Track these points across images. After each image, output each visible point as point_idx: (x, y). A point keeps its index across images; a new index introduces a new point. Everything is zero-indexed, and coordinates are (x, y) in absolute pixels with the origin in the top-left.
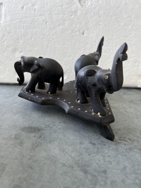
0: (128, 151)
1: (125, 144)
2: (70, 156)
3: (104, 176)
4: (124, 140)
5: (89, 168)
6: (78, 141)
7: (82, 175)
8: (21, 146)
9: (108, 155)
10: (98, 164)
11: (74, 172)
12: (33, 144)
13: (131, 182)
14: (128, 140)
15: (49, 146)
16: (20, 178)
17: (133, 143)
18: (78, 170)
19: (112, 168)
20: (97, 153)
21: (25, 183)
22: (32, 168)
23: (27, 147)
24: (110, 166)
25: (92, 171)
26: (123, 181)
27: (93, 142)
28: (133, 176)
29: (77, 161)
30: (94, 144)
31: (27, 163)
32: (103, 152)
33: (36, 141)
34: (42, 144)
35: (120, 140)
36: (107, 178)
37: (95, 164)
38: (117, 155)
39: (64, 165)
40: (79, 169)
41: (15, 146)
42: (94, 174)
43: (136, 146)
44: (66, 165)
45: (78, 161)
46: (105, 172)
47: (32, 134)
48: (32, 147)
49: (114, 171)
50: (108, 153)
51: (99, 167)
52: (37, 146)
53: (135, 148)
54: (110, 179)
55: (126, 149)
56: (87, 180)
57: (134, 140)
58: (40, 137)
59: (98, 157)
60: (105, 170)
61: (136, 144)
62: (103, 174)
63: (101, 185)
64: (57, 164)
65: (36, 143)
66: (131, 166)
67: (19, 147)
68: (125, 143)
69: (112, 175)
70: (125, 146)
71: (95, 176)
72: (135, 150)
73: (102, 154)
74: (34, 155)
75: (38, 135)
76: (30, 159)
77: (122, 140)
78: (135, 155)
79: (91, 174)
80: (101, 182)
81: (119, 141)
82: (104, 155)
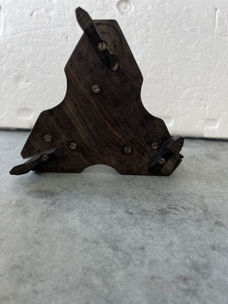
0: (179, 222)
1: (176, 214)
2: (96, 228)
3: (140, 254)
4: (175, 209)
5: (121, 244)
6: (109, 209)
7: (110, 253)
8: (25, 215)
9: (150, 227)
10: (134, 239)
11: (100, 248)
12: (43, 213)
13: (179, 262)
14: (180, 209)
15: (66, 216)
16: (21, 257)
17: (187, 212)
18: (105, 246)
19: (154, 244)
20: (134, 225)
21: (28, 263)
22: (39, 244)
23: (34, 217)
24: (151, 241)
25: (125, 248)
26: (167, 260)
27: (130, 211)
28: (182, 254)
29: (104, 236)
30: (131, 214)
31: (32, 237)
32: (143, 224)
33: (47, 209)
34: (56, 213)
35: (169, 208)
36: (144, 256)
37: (129, 239)
38: (163, 227)
39: (85, 240)
40: (107, 245)
41: (17, 215)
42: (127, 251)
43: (191, 216)
44: (89, 240)
45: (106, 235)
46: (143, 248)
47: (41, 200)
48: (41, 216)
49: (155, 247)
50: (149, 225)
51: (136, 243)
52: (48, 216)
53: (189, 219)
54: (149, 258)
55: (177, 220)
56: (117, 259)
57: (188, 209)
58: (54, 203)
59: (135, 230)
60: (143, 246)
61: (192, 214)
62: (140, 252)
63: (135, 265)
64: (75, 238)
65: (47, 212)
66: (181, 241)
67: (22, 216)
68: (176, 212)
69: (152, 252)
70: (175, 217)
71: (128, 254)
72: (189, 221)
73: (141, 226)
74: (43, 227)
75: (49, 201)
76: (37, 233)
77: (173, 208)
78: (188, 227)
79: (123, 251)
80: (136, 262)
81: (168, 210)
82: (144, 227)
